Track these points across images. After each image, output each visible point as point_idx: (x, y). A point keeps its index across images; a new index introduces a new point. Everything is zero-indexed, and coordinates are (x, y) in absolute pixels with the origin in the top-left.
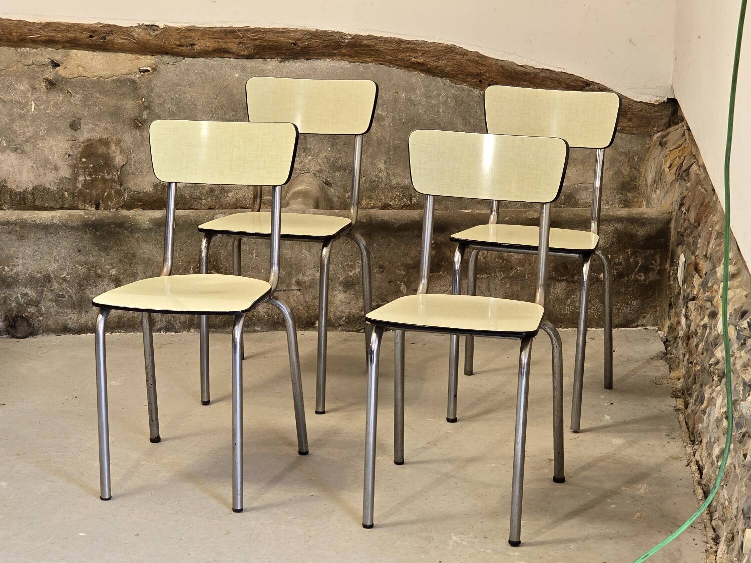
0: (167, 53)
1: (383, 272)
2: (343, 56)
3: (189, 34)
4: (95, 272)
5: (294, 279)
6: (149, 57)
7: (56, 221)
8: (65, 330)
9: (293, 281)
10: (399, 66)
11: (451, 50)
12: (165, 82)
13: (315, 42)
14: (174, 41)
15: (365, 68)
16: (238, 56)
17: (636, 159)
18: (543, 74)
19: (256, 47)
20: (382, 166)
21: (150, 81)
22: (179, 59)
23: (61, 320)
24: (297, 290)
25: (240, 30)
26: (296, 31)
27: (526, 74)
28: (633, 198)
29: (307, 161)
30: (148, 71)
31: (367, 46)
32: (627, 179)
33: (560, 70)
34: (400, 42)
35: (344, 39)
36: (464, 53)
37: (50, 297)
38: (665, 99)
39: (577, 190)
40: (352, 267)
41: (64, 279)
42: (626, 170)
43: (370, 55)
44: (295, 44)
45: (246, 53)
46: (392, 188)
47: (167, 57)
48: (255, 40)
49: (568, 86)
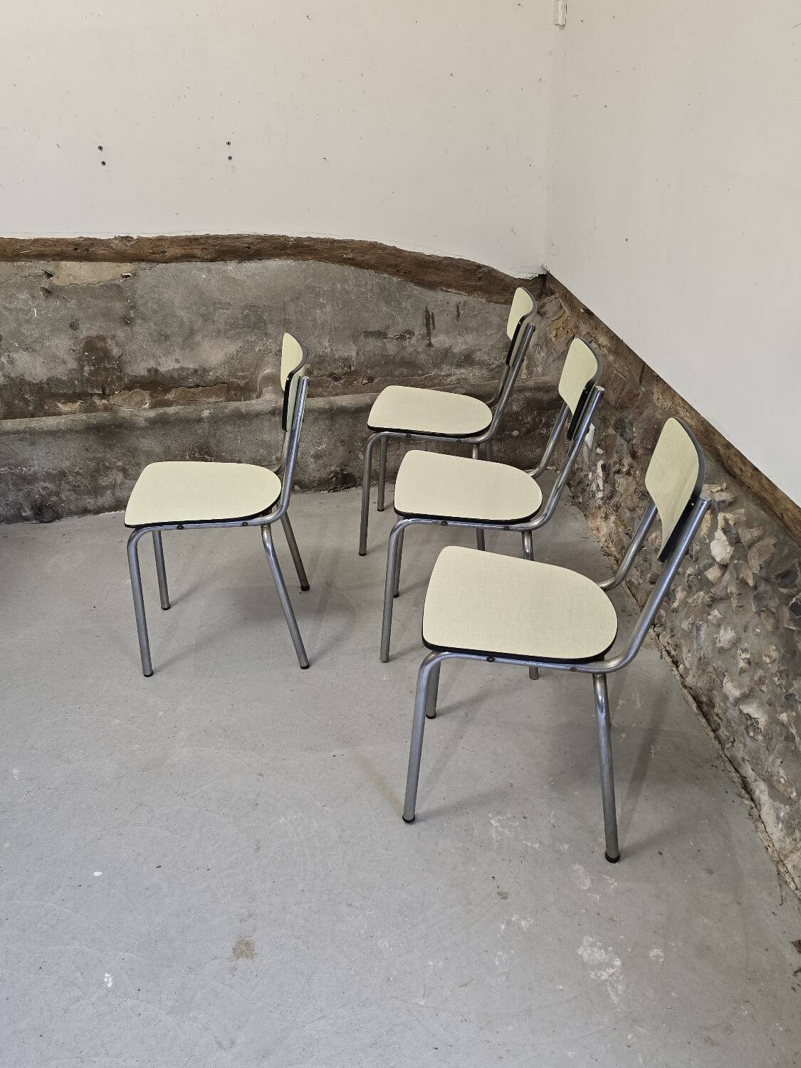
0: (143, 260)
2: (288, 256)
3: (158, 243)
4: (104, 465)
6: (129, 264)
7: (61, 427)
8: (85, 511)
10: (334, 262)
11: (374, 246)
12: (145, 285)
13: (265, 245)
14: (147, 250)
15: (308, 265)
16: (203, 260)
18: (445, 262)
19: (217, 251)
20: (327, 344)
21: (132, 284)
22: (154, 264)
23: (81, 504)
25: (201, 237)
26: (249, 236)
27: (433, 262)
29: (268, 343)
30: (129, 276)
31: (308, 246)
33: (458, 257)
34: (333, 241)
35: (289, 241)
36: (385, 248)
37: (68, 488)
38: (537, 275)
39: (473, 352)
40: (320, 444)
41: (78, 473)
43: (310, 254)
44: (249, 248)
45: (209, 257)
46: (335, 360)
47: (143, 263)
48: (215, 245)
49: (465, 270)
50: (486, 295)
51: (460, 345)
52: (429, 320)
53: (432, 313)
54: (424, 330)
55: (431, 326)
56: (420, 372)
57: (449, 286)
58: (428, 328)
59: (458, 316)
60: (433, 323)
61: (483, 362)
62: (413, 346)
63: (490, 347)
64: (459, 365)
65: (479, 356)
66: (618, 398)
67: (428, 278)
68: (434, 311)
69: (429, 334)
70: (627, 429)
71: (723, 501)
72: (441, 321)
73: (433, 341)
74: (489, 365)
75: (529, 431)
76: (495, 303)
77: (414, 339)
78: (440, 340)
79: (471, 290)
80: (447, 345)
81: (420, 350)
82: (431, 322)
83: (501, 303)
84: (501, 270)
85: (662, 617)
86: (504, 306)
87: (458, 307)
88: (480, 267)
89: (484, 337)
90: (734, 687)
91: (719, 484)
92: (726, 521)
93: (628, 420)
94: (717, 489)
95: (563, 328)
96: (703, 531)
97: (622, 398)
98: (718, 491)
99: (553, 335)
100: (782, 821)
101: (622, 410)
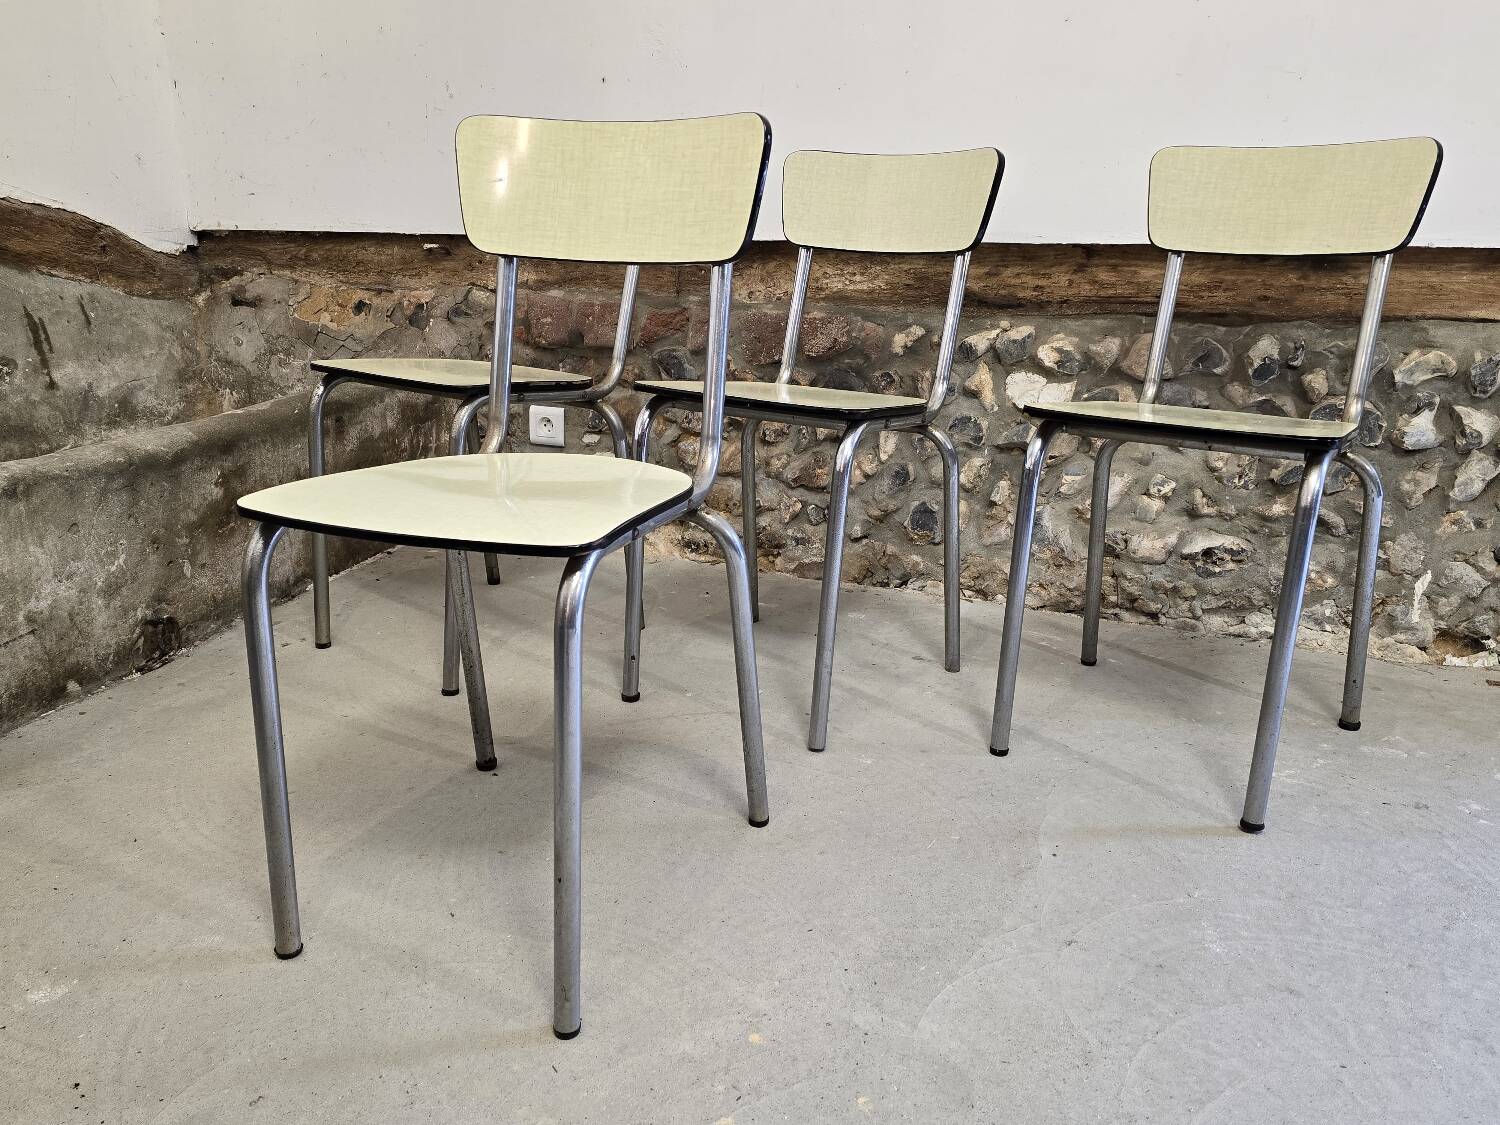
1: (158, 548)
5: (22, 613)
9: (21, 618)
17: (185, 333)
18: (37, 213)
24: (29, 633)
27: (16, 212)
28: (195, 390)
32: (183, 365)
33: (58, 206)
38: (185, 247)
39: (132, 391)
42: (177, 352)
49: (77, 231)
50: (123, 282)
51: (108, 378)
52: (37, 333)
53: (40, 319)
54: (33, 357)
55: (45, 347)
56: (44, 446)
57: (55, 263)
58: (40, 352)
59: (88, 322)
60: (47, 339)
61: (152, 414)
62: (20, 391)
63: (156, 381)
64: (113, 424)
65: (144, 399)
66: (633, 334)
67: (15, 244)
68: (40, 314)
69: (45, 363)
70: (686, 365)
71: (1029, 337)
72: (61, 333)
73: (57, 376)
74: (161, 415)
76: (138, 296)
77: (19, 374)
78: (69, 373)
79: (95, 273)
80: (83, 383)
81: (35, 397)
82: (43, 337)
83: (147, 297)
84: (132, 235)
85: (918, 564)
86: (155, 302)
87: (82, 307)
88: (98, 226)
89: (142, 363)
90: (1154, 539)
91: (993, 327)
92: (1059, 350)
93: (682, 352)
94: (994, 333)
95: (340, 305)
96: (988, 397)
97: (643, 329)
98: (998, 335)
99: (325, 319)
100: (1330, 620)
101: (648, 348)
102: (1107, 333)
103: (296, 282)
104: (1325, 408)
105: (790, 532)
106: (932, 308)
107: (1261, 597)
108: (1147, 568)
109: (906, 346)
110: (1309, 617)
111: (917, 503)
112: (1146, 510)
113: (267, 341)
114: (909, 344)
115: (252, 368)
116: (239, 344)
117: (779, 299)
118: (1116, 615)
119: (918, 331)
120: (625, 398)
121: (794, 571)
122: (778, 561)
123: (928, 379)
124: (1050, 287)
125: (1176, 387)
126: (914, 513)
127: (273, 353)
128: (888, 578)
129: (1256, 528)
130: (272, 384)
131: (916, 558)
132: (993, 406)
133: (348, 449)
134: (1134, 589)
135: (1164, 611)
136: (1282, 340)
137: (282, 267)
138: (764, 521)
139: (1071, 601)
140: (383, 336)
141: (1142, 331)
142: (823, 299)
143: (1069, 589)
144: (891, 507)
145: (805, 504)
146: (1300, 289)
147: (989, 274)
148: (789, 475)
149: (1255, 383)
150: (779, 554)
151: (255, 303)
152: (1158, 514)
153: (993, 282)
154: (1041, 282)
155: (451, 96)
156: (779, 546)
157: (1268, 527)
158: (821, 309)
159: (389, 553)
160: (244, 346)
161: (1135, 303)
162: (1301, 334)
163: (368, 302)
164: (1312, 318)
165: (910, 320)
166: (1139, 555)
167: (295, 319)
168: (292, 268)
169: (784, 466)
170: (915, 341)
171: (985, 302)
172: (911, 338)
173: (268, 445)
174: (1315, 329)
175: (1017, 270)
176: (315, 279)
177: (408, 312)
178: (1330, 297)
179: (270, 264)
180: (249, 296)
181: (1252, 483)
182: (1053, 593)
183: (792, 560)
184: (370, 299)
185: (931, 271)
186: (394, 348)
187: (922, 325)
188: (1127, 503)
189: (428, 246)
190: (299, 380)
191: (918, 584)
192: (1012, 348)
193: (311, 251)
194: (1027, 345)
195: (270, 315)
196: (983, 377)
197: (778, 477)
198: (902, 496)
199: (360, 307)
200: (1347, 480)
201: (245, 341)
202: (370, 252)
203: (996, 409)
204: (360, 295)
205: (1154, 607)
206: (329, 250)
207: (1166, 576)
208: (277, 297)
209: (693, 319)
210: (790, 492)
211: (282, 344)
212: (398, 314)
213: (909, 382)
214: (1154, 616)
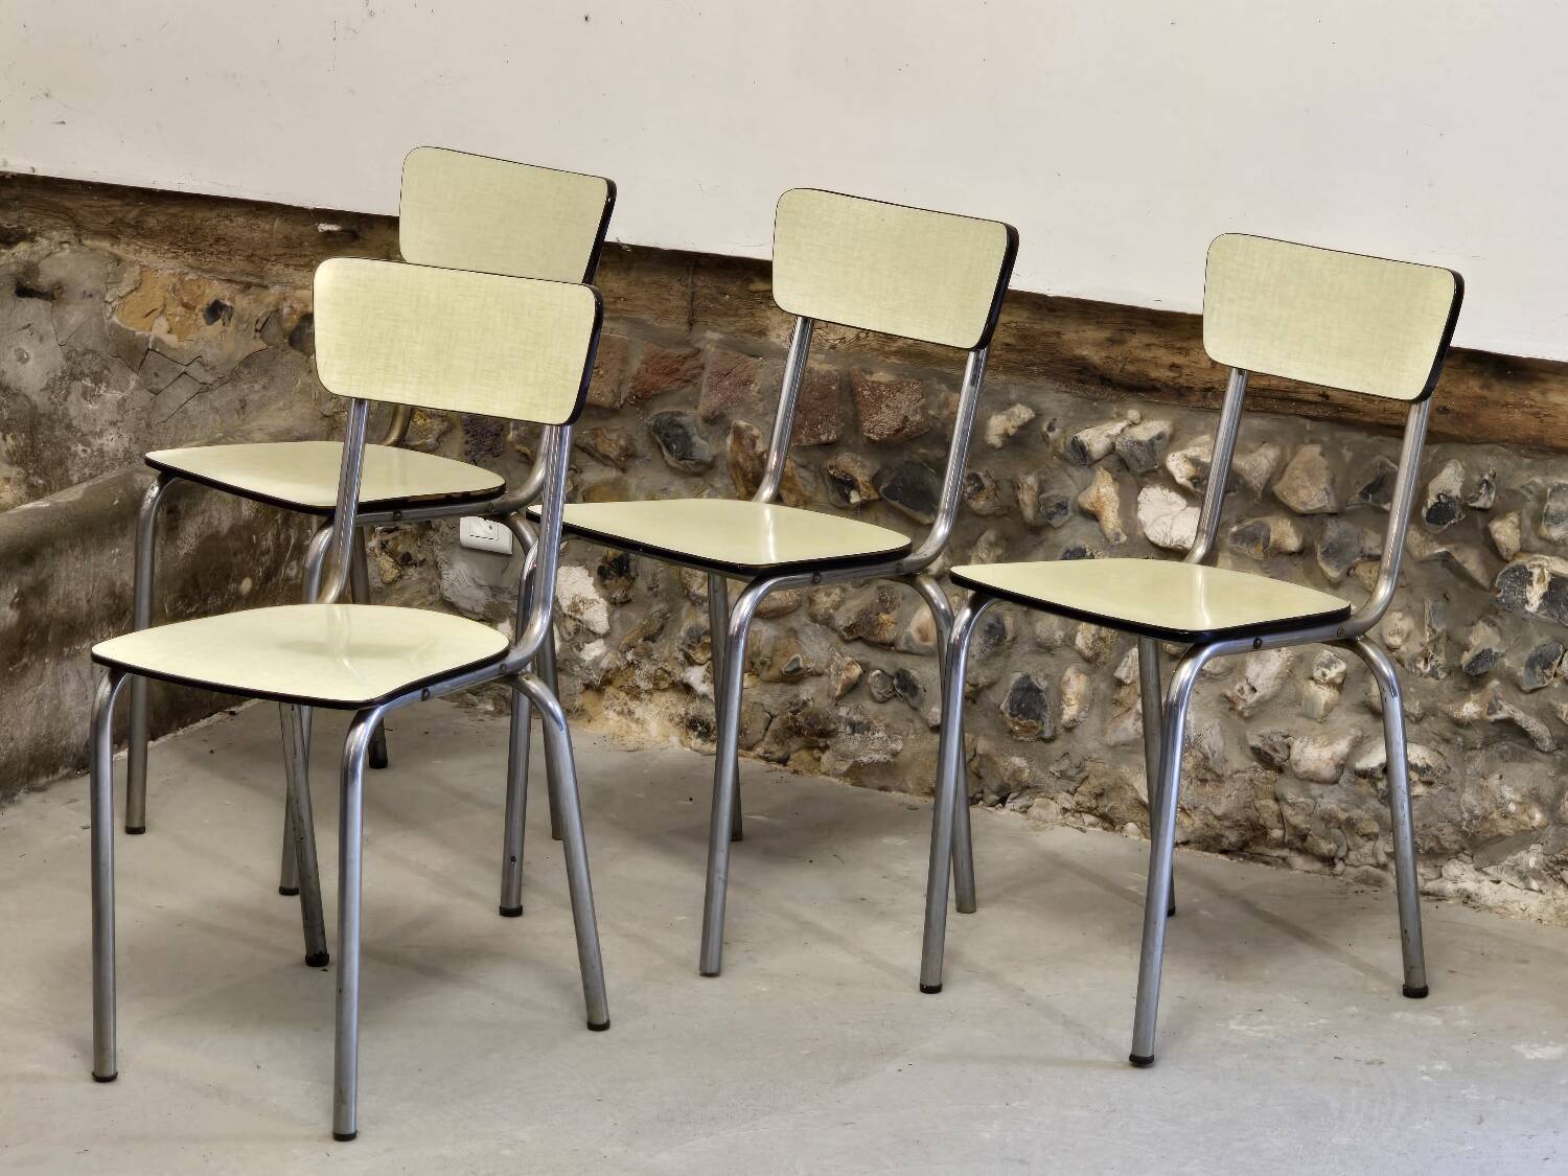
66: (620, 383)
70: (696, 439)
71: (1160, 436)
75: (268, 576)
85: (1021, 770)
90: (1323, 746)
91: (1121, 417)
92: (1195, 462)
93: (691, 417)
94: (1116, 428)
95: (186, 305)
96: (1111, 518)
97: (635, 378)
98: (1122, 430)
99: (159, 329)
100: (1536, 874)
101: (642, 406)
102: (1265, 439)
103: (119, 260)
104: (1514, 570)
105: (843, 712)
106: (1041, 381)
107: (1453, 838)
108: (1316, 789)
109: (1006, 435)
110: (1513, 868)
111: (1018, 676)
112: (1312, 702)
113: (68, 358)
114: (1012, 431)
115: (41, 401)
116: (23, 360)
117: (833, 347)
118: (1284, 859)
119: (1023, 413)
120: (606, 483)
121: (846, 774)
122: (826, 757)
123: (1031, 488)
124: (1188, 367)
125: (1345, 525)
126: (1016, 690)
127: (74, 377)
128: (982, 792)
129: (1448, 735)
130: (69, 427)
131: (1018, 761)
132: (1118, 534)
133: (182, 553)
134: (1298, 820)
135: (1342, 853)
136: (1468, 470)
137: (97, 234)
138: (807, 691)
139: (1222, 836)
140: (247, 362)
141: (1307, 441)
142: (895, 353)
143: (1218, 818)
144: (982, 680)
145: (866, 669)
146: (1483, 402)
147: (1112, 341)
148: (841, 621)
149: (1433, 528)
150: (827, 747)
151: (53, 295)
152: (1329, 708)
153: (1116, 351)
154: (1179, 360)
155: (372, 14)
156: (826, 734)
157: (1461, 735)
158: (891, 368)
159: (232, 713)
160: (30, 363)
161: (1293, 400)
162: (1490, 463)
163: (228, 303)
164: (1504, 442)
165: (1013, 396)
166: (1301, 769)
167: (113, 326)
168: (114, 237)
169: (837, 607)
170: (1021, 428)
171: (1109, 380)
172: (1013, 423)
173: (77, 551)
174: (1509, 457)
175: (1145, 338)
176: (147, 257)
177: (289, 325)
178: (1517, 416)
179: (80, 229)
180: (44, 281)
181: (1443, 669)
182: (1198, 823)
183: (844, 756)
184: (232, 299)
185: (1036, 326)
186: (264, 381)
187: (1030, 405)
188: (1290, 690)
189: (324, 227)
190: (113, 423)
191: (1020, 802)
192: (1138, 452)
193: (147, 214)
194: (1157, 449)
195: (75, 315)
196: (1103, 490)
197: (827, 622)
198: (999, 663)
199: (215, 311)
200: (1547, 672)
201: (32, 356)
202: (237, 225)
203: (1124, 538)
204: (216, 290)
205: (1326, 847)
206: (175, 216)
207: (1340, 801)
208: (89, 285)
209: (708, 369)
210: (844, 648)
211: (91, 364)
212: (273, 329)
213: (1006, 489)
214: (1329, 861)
